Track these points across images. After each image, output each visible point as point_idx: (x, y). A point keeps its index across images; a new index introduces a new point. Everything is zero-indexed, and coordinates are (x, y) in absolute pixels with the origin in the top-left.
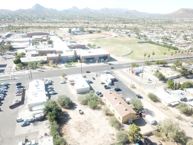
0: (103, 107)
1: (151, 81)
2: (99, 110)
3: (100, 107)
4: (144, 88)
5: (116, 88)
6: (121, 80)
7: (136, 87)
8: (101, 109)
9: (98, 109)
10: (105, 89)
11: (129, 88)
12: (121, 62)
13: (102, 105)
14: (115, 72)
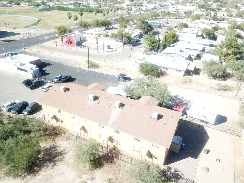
0: (61, 143)
1: (113, 48)
2: (54, 161)
3: (51, 148)
4: (114, 62)
5: (58, 77)
6: (56, 61)
7: (98, 64)
8: (60, 154)
9: (51, 160)
10: (31, 88)
11: (87, 69)
12: (30, 35)
13: (54, 140)
14: (31, 51)
